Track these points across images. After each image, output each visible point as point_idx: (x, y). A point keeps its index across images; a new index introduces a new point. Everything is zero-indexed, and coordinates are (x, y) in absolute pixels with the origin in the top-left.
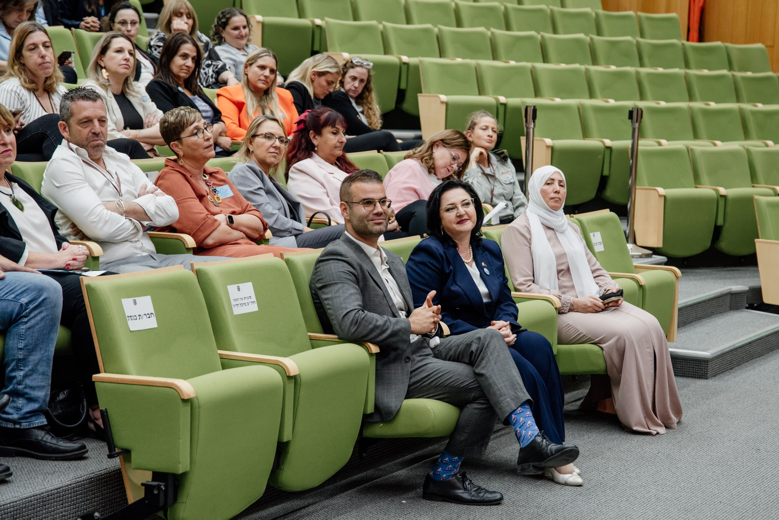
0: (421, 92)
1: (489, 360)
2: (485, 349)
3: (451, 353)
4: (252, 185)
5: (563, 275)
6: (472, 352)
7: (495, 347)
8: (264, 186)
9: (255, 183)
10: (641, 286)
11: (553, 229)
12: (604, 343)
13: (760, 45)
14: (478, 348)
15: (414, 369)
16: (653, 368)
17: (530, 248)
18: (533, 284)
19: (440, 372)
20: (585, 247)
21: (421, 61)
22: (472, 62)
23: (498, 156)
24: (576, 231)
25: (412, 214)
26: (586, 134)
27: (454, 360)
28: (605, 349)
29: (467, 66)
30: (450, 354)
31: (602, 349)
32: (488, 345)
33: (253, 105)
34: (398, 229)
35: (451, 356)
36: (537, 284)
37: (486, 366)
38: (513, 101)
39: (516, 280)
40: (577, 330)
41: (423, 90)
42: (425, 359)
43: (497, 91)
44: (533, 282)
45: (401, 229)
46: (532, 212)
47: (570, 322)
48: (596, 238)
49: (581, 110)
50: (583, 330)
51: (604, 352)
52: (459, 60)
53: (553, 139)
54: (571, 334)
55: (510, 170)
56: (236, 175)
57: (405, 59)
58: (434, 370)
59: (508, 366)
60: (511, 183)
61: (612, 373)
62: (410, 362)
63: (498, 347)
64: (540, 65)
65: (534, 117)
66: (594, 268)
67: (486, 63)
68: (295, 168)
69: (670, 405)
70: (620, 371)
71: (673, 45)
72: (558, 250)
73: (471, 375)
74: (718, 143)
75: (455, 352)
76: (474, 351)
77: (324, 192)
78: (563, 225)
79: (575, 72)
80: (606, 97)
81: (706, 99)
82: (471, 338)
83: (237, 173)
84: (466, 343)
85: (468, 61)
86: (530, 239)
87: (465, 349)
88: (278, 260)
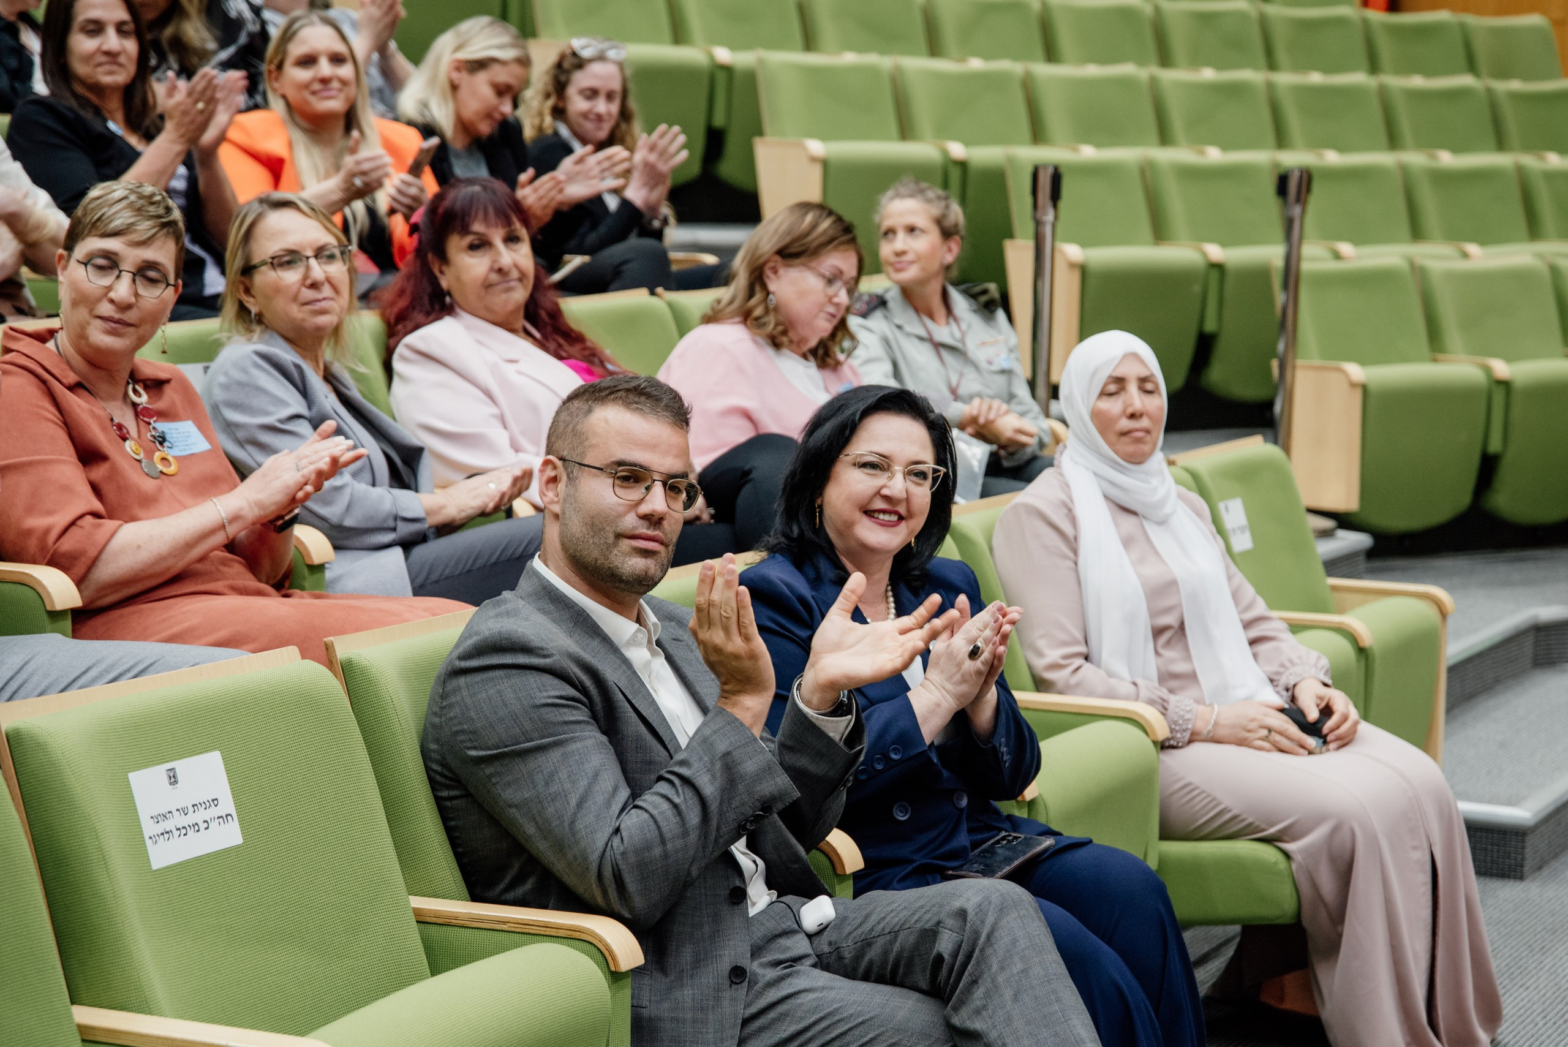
0: (760, 132)
1: (996, 987)
2: (982, 950)
3: (873, 953)
4: (271, 408)
5: (1168, 643)
6: (940, 958)
7: (1015, 941)
8: (310, 408)
9: (283, 403)
10: (1362, 651)
11: (1133, 513)
12: (1294, 839)
13: (1534, 20)
14: (960, 946)
15: (753, 1009)
16: (1429, 904)
17: (1076, 564)
18: (1087, 666)
19: (839, 1021)
20: (1224, 558)
21: (761, 62)
22: (884, 62)
23: (972, 300)
24: (1199, 514)
25: (744, 476)
26: (1160, 233)
27: (880, 980)
28: (1298, 857)
29: (872, 72)
30: (867, 959)
31: (1287, 855)
32: (989, 937)
33: (316, 167)
34: (706, 517)
35: (871, 962)
36: (1099, 666)
37: (985, 1007)
38: (984, 155)
39: (1040, 654)
40: (1216, 802)
41: (767, 126)
42: (789, 975)
43: (944, 131)
44: (1087, 658)
45: (712, 517)
46: (1076, 463)
47: (1194, 778)
48: (1235, 513)
49: (1147, 173)
50: (1232, 802)
51: (1294, 866)
52: (850, 58)
53: (1084, 244)
54: (1196, 813)
55: (1001, 338)
56: (222, 379)
57: (723, 55)
58: (818, 1016)
59: (1056, 1007)
60: (1003, 372)
61: (1316, 924)
62: (746, 984)
63: (1022, 943)
64: (1042, 70)
65: (1055, 195)
66: (1249, 615)
67: (916, 64)
68: (409, 347)
69: (1475, 1003)
70: (1338, 916)
71: (1340, 22)
72: (1153, 572)
73: (939, 1032)
74: (1473, 249)
75: (886, 952)
76: (946, 956)
77: (494, 416)
78: (1163, 502)
79: (1125, 84)
80: (1199, 141)
81: (1429, 142)
82: (935, 909)
83: (226, 374)
84: (918, 926)
85: (872, 59)
86: (1076, 538)
87: (917, 945)
88: (315, 672)
